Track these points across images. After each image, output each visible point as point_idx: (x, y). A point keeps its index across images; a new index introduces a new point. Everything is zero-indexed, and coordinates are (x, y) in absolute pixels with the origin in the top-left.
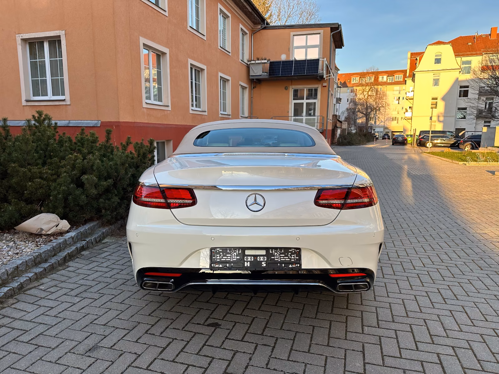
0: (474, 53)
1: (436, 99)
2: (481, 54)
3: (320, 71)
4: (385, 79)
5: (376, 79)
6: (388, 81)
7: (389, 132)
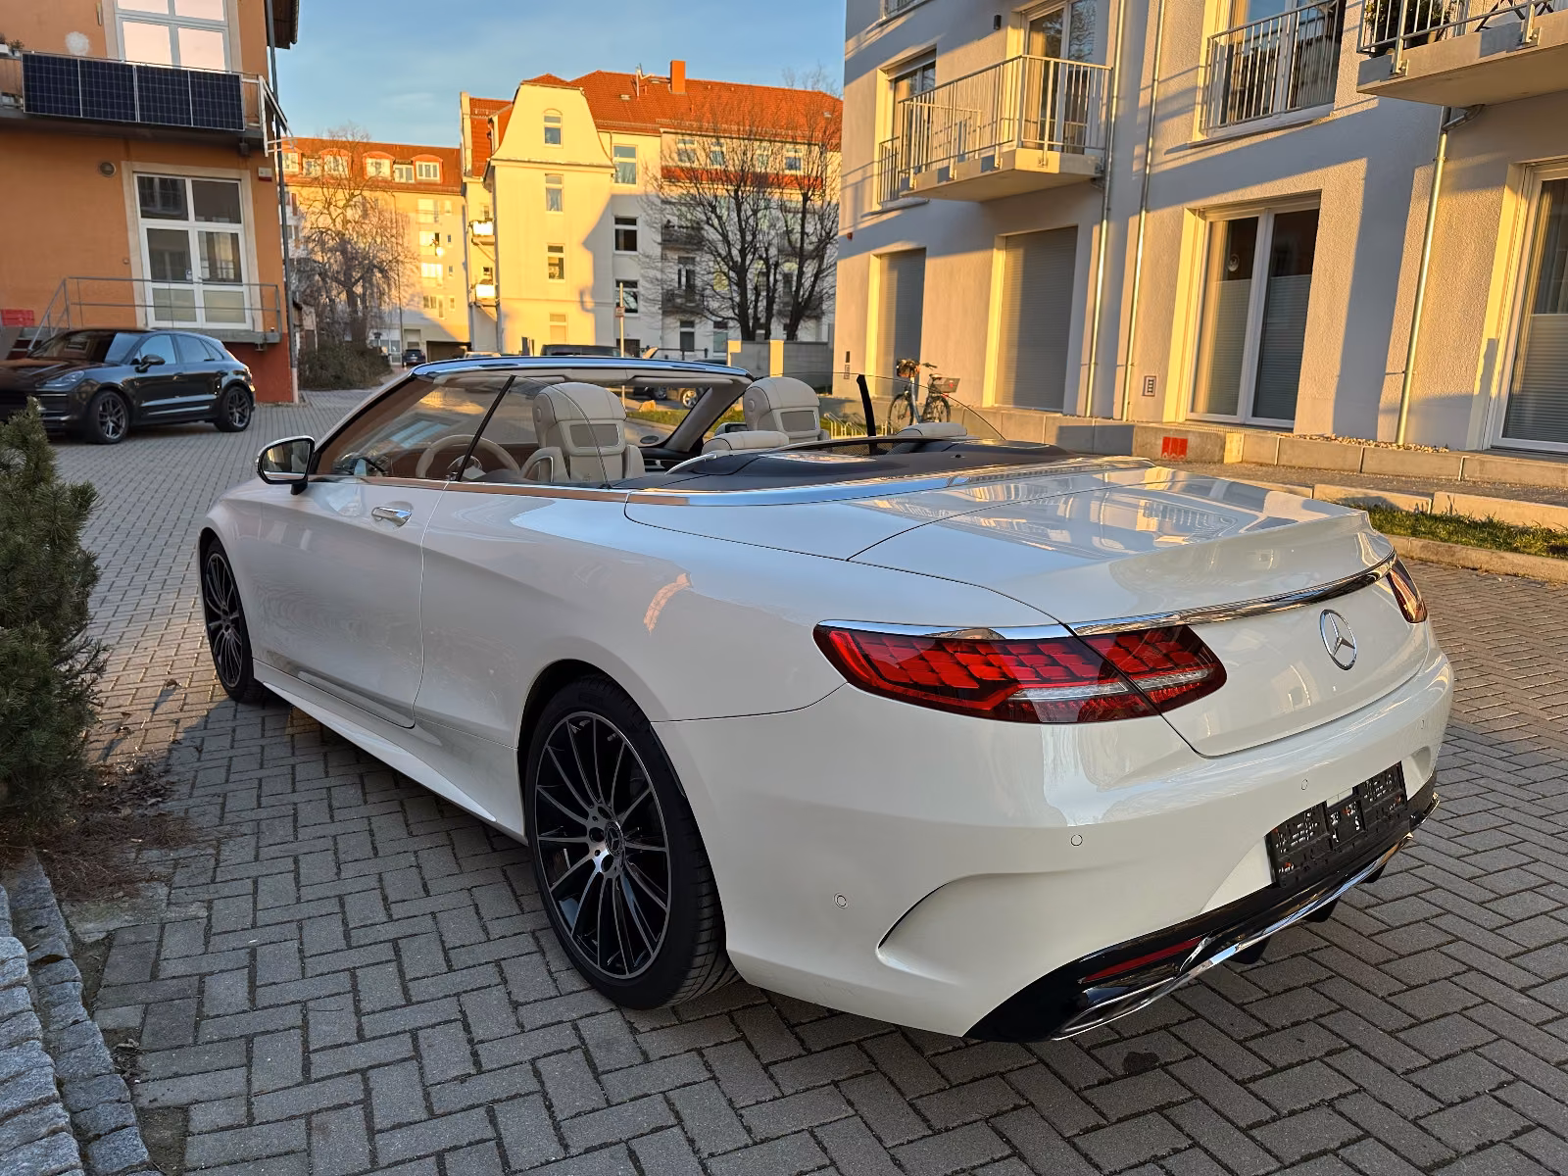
0: (639, 125)
1: (560, 249)
2: (656, 133)
3: (247, 124)
4: (386, 171)
5: (357, 169)
6: (397, 180)
7: (417, 344)
